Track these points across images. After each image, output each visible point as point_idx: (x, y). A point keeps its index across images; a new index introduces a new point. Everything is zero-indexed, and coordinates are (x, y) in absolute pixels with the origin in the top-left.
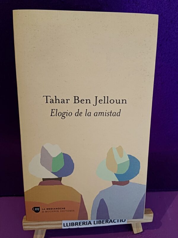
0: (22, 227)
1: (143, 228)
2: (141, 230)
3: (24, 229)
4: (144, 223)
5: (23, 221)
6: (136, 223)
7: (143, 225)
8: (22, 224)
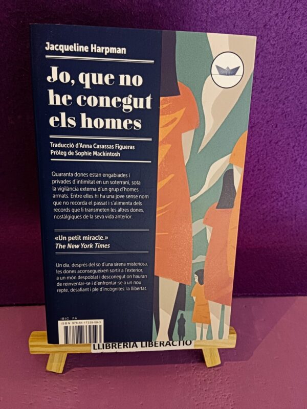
0: (29, 349)
1: (221, 359)
2: (219, 362)
3: (32, 352)
4: (222, 349)
5: (30, 340)
6: (210, 349)
7: (222, 351)
8: (28, 343)
